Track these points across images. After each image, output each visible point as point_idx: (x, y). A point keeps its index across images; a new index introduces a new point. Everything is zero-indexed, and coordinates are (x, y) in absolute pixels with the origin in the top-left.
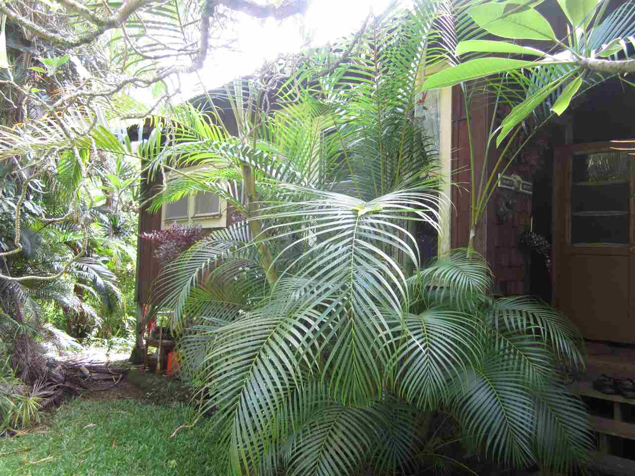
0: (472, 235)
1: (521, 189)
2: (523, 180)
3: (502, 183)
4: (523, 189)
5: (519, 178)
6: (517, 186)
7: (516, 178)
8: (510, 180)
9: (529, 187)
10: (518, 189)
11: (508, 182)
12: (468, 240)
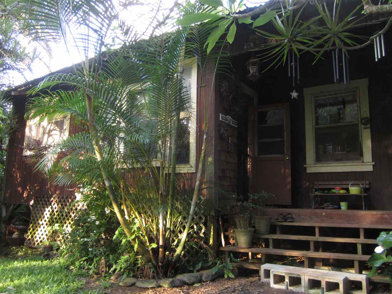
0: (205, 137)
1: (231, 123)
2: (232, 119)
3: (222, 119)
4: (233, 123)
5: (230, 117)
6: (229, 121)
7: (229, 118)
8: (226, 118)
9: (236, 123)
10: (230, 123)
11: (225, 119)
12: (203, 139)
